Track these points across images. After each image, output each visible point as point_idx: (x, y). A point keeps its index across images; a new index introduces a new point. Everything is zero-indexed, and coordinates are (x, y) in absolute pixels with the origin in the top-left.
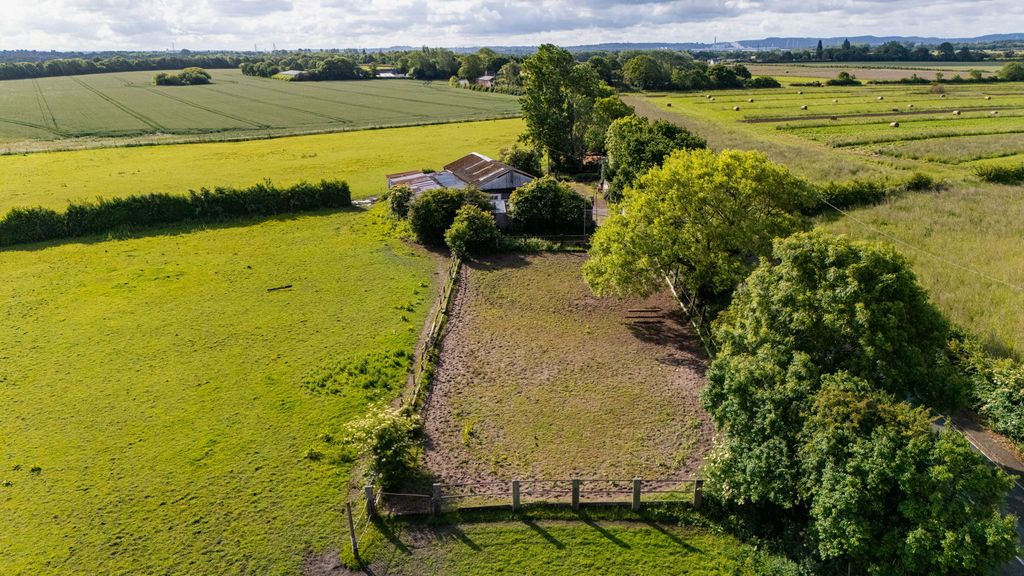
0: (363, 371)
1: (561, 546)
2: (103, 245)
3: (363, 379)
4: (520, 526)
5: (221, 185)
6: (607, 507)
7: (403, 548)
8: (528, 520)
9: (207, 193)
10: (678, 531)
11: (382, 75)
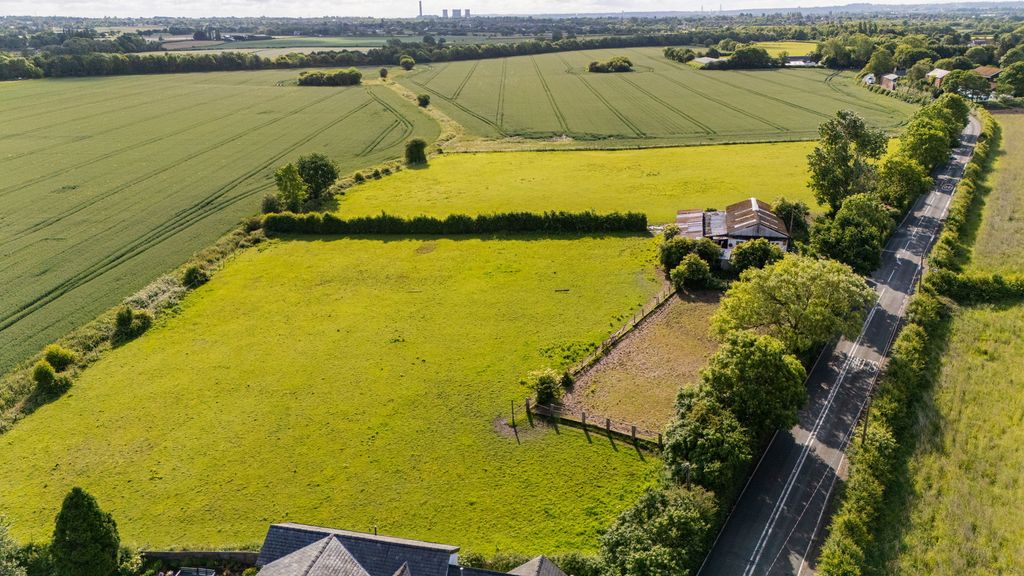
0: (569, 350)
1: (590, 442)
2: (490, 243)
3: (566, 353)
4: (582, 431)
5: (564, 210)
6: (621, 435)
7: (532, 425)
8: (586, 430)
9: (554, 214)
10: (644, 453)
11: (792, 63)
